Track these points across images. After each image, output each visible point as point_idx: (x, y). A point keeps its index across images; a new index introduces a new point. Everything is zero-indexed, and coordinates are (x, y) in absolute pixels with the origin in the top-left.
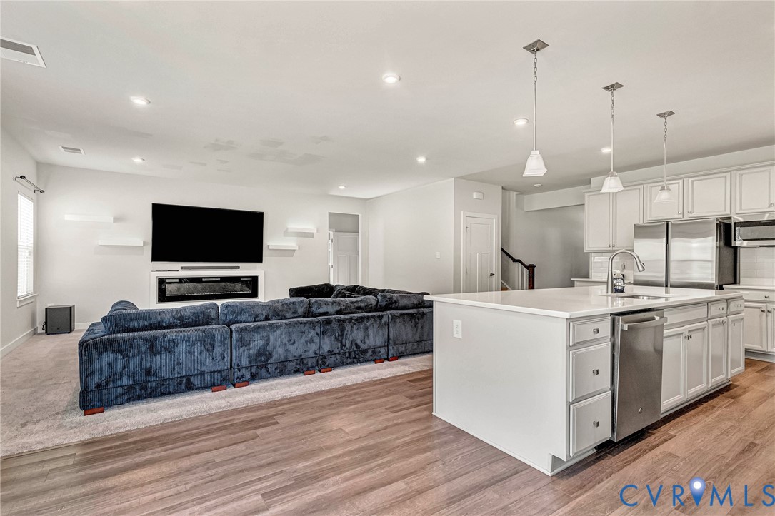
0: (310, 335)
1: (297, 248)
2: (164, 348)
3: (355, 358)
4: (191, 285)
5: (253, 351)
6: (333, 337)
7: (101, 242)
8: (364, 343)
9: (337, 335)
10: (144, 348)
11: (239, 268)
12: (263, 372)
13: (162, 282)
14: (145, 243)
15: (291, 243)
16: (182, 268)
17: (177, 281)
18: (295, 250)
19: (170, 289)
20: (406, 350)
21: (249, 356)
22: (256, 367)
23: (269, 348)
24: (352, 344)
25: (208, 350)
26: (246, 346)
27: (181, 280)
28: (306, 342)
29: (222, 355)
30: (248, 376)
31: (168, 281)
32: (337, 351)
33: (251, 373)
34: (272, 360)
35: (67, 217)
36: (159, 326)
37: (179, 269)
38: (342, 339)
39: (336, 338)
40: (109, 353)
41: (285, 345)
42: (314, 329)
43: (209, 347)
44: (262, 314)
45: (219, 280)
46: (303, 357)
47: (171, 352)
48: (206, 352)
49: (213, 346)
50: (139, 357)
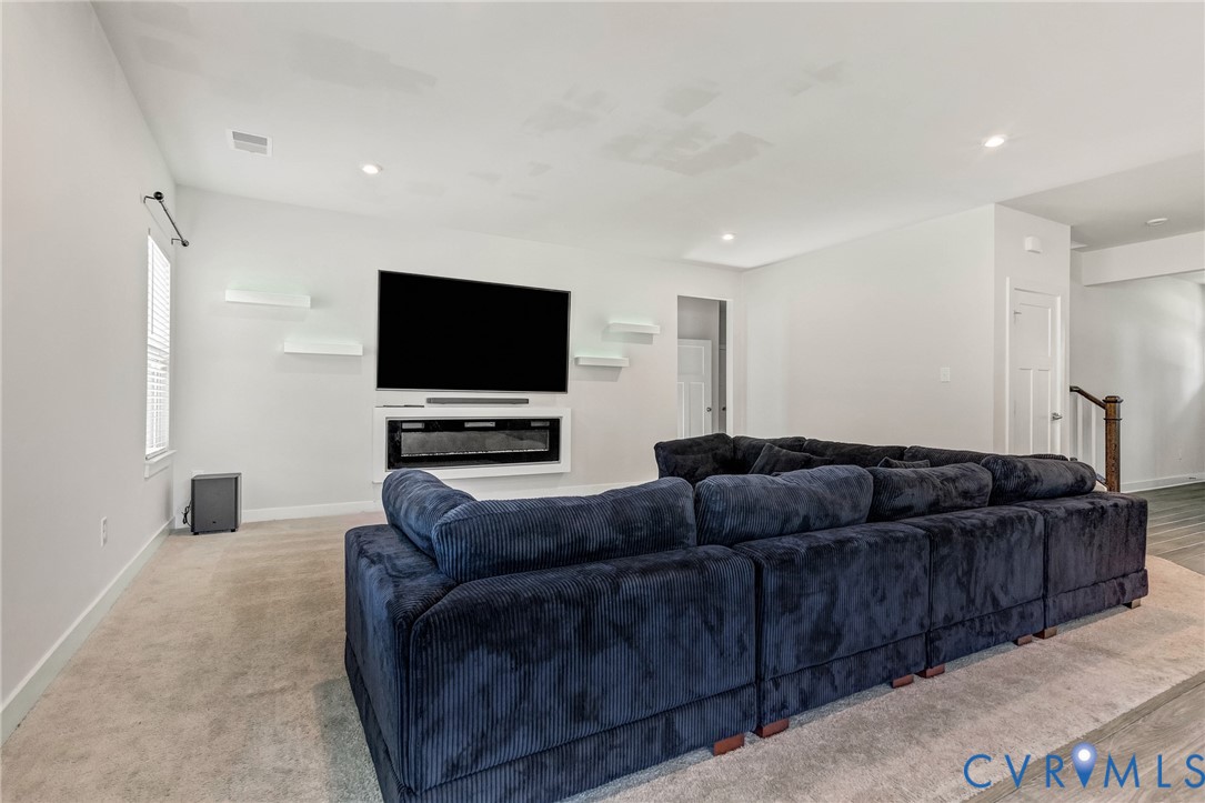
0: (913, 574)
1: (626, 364)
2: (615, 626)
3: (991, 634)
4: (445, 435)
5: (806, 626)
6: (953, 579)
7: (288, 349)
8: (1006, 593)
9: (960, 573)
10: (568, 631)
11: (526, 401)
12: (824, 688)
13: (394, 427)
14: (365, 350)
15: (613, 353)
16: (430, 401)
17: (420, 426)
18: (621, 368)
19: (409, 441)
20: (1075, 607)
21: (799, 640)
22: (808, 674)
23: (836, 617)
24: (985, 594)
25: (711, 629)
26: (791, 611)
27: (431, 426)
28: (905, 594)
29: (740, 640)
30: (793, 702)
31: (405, 426)
32: (958, 616)
33: (802, 692)
34: (841, 651)
35: (230, 296)
36: (578, 554)
37: (424, 403)
38: (969, 582)
39: (958, 578)
40: (482, 652)
41: (867, 605)
42: (920, 558)
43: (713, 620)
44: (798, 514)
45: (493, 425)
46: (899, 637)
47: (629, 640)
48: (706, 636)
49: (720, 614)
50: (555, 662)
